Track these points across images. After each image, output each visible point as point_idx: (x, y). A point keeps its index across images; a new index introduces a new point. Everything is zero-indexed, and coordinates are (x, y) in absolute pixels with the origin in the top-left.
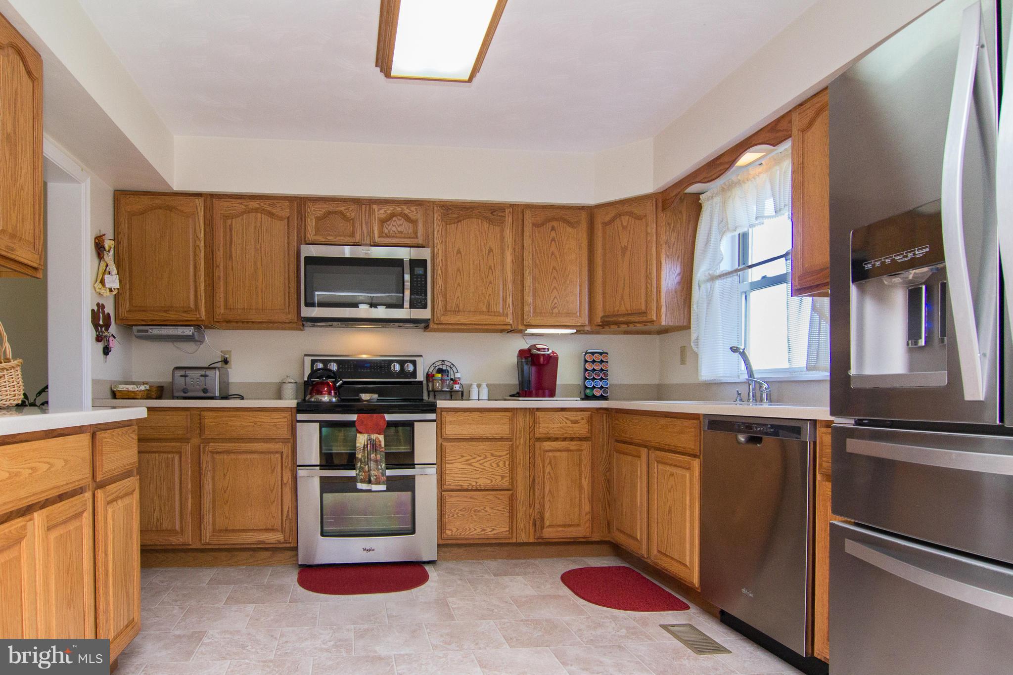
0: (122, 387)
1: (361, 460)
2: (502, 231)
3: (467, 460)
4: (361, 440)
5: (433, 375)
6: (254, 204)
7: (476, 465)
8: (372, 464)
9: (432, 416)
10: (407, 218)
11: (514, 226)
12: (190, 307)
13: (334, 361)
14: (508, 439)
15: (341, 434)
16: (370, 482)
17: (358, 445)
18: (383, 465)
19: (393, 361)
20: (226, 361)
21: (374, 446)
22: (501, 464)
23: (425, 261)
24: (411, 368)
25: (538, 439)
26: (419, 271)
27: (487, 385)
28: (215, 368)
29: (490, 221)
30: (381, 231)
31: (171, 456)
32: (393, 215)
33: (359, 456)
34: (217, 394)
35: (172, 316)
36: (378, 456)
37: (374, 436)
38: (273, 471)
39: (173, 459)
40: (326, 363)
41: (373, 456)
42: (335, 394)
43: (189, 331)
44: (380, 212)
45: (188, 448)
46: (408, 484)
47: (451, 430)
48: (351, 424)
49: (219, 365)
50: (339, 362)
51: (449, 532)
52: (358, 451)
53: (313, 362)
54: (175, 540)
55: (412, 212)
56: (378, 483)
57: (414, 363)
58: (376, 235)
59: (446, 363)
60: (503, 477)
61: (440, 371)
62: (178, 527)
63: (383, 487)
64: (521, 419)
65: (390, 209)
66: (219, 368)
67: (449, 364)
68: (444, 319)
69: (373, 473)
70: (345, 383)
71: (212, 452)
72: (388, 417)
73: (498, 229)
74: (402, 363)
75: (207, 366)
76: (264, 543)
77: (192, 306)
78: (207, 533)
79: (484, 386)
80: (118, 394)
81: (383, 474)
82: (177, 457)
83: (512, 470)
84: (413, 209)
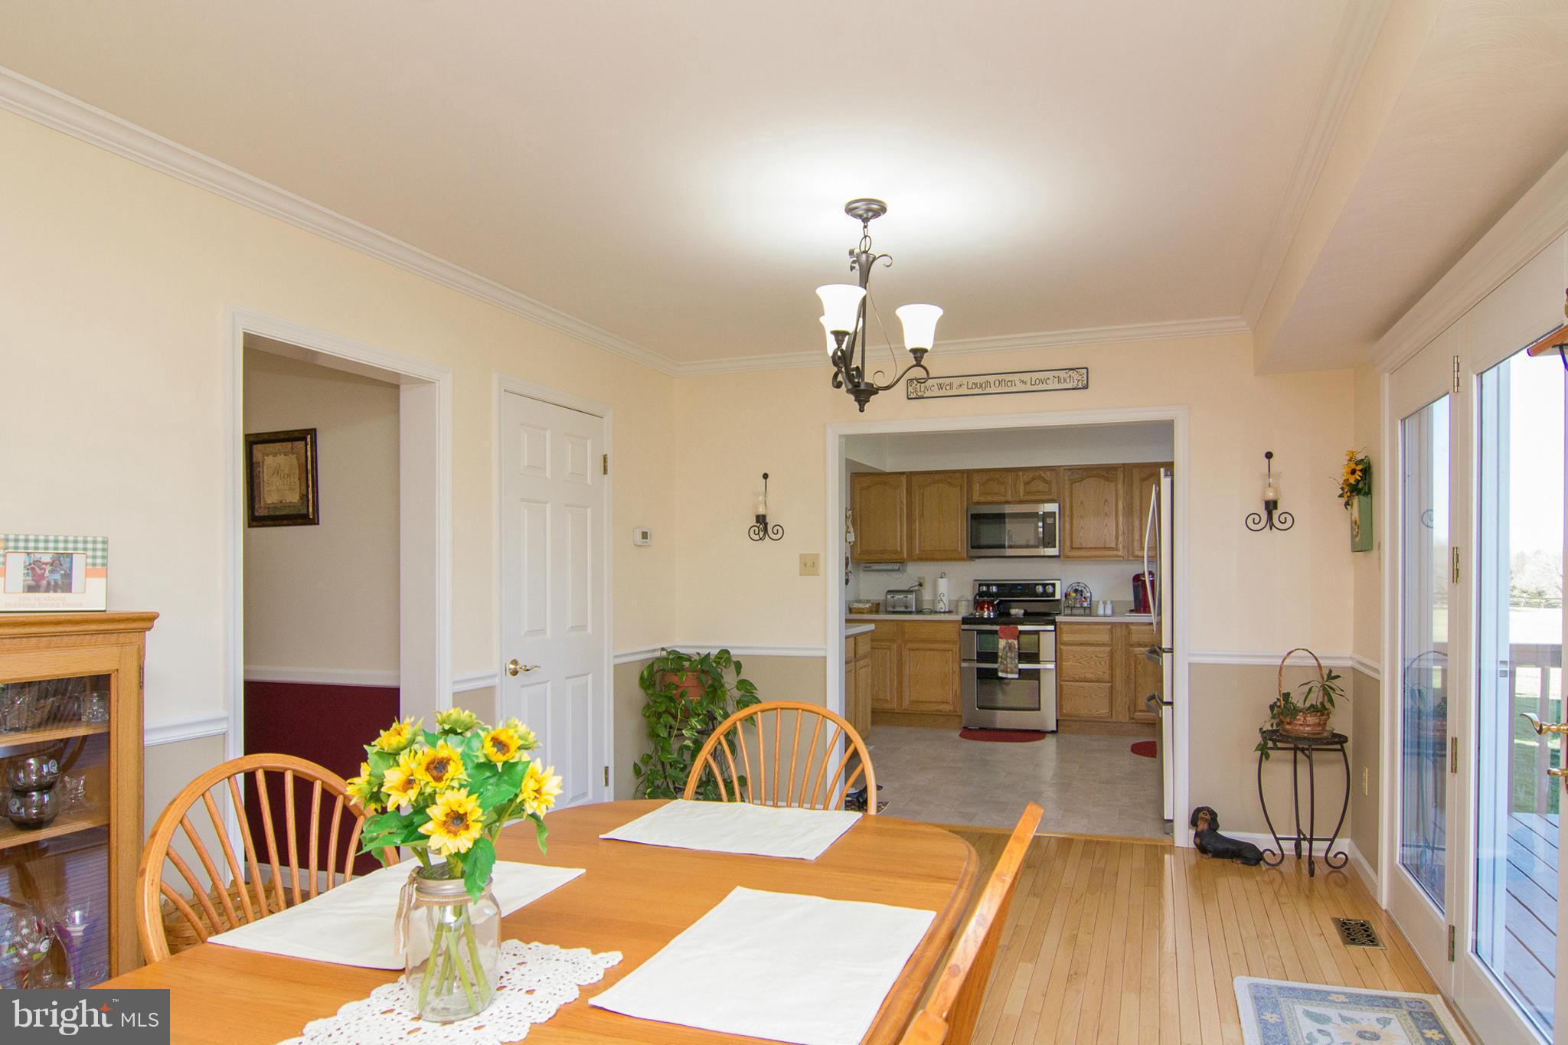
0: (856, 605)
1: (1002, 657)
2: (1116, 485)
3: (1078, 659)
4: (1002, 643)
5: (1069, 595)
6: (937, 477)
7: (1085, 663)
8: (1008, 660)
9: (1052, 628)
10: (1045, 481)
11: (1126, 480)
12: (897, 550)
13: (995, 585)
14: (1108, 645)
15: (990, 637)
16: (1007, 672)
17: (1000, 647)
18: (1017, 661)
19: (1038, 584)
20: (921, 585)
21: (1010, 647)
22: (1103, 663)
23: (1055, 513)
24: (1050, 589)
25: (1132, 645)
26: (1049, 521)
27: (1112, 602)
28: (912, 591)
29: (1107, 479)
30: (1025, 492)
31: (885, 651)
32: (1034, 479)
33: (1000, 654)
34: (914, 610)
35: (886, 556)
36: (1013, 655)
37: (1010, 641)
38: (946, 663)
39: (886, 653)
40: (988, 586)
41: (1009, 654)
42: (993, 609)
43: (896, 567)
44: (1023, 477)
45: (894, 646)
46: (1035, 675)
47: (1066, 637)
48: (995, 632)
49: (916, 588)
50: (998, 586)
51: (1064, 711)
52: (1000, 651)
53: (980, 585)
54: (887, 706)
55: (1048, 476)
56: (1012, 673)
57: (1053, 585)
58: (1021, 494)
59: (1081, 584)
60: (1104, 673)
61: (1076, 591)
62: (889, 698)
63: (1016, 676)
64: (1119, 630)
65: (1031, 475)
66: (915, 591)
67: (1083, 585)
68: (1070, 554)
69: (1009, 665)
70: (1001, 601)
71: (910, 650)
72: (1021, 628)
73: (1112, 485)
74: (1044, 586)
75: (906, 588)
76: (941, 711)
77: (899, 549)
78: (906, 703)
79: (1109, 602)
80: (853, 611)
81: (1016, 667)
82: (888, 652)
83: (1111, 668)
84: (1048, 473)
